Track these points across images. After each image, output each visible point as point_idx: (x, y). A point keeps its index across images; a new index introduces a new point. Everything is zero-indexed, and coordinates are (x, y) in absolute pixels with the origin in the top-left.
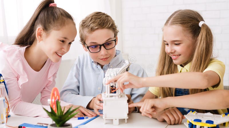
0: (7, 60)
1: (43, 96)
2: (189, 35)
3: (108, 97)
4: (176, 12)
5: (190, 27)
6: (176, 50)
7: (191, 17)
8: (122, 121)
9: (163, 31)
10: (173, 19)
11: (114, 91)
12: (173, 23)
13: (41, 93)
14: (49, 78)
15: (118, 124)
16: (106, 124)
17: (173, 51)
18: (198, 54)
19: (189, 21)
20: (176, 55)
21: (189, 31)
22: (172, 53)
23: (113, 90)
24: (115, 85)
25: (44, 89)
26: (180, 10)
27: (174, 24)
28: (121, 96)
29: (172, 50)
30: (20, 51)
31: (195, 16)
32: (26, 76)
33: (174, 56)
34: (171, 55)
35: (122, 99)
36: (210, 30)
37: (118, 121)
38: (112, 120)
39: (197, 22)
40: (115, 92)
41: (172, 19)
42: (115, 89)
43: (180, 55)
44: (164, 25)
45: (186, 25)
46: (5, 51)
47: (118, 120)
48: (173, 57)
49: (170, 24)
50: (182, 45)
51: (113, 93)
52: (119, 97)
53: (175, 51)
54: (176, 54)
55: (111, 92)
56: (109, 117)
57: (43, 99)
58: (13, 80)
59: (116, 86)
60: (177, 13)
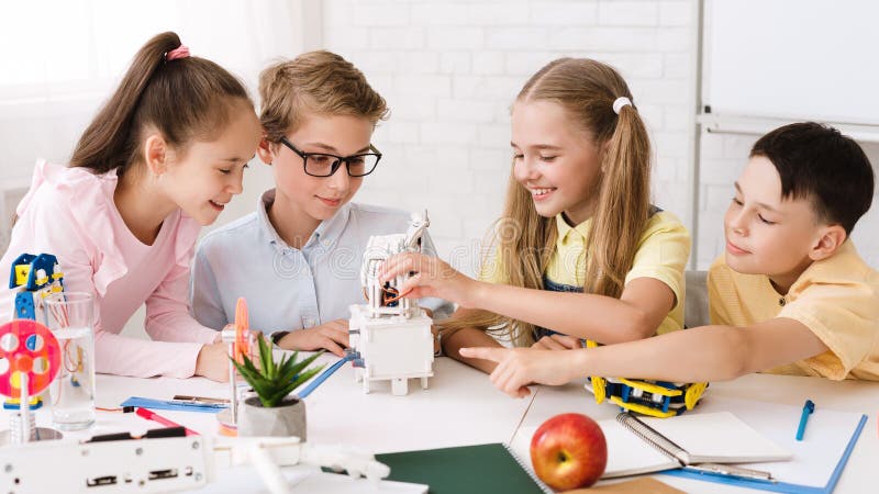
0: (71, 216)
1: (154, 313)
2: (584, 133)
3: (374, 317)
4: (553, 64)
5: (588, 109)
6: (543, 172)
7: (592, 83)
8: (414, 383)
9: (511, 114)
10: (543, 84)
11: (391, 299)
12: (542, 94)
13: (147, 302)
14: (181, 260)
15: (406, 392)
16: (371, 392)
17: (534, 177)
18: (612, 195)
19: (586, 94)
20: (541, 188)
21: (584, 122)
22: (530, 180)
23: (389, 295)
24: (396, 284)
25: (156, 291)
26: (567, 59)
27: (541, 98)
28: (412, 316)
29: (531, 173)
30: (103, 187)
31: (604, 81)
32: (121, 258)
33: (536, 188)
34: (529, 186)
35: (415, 321)
36: (643, 128)
37: (404, 384)
38: (388, 383)
39: (607, 99)
40: (395, 304)
41: (539, 81)
42: (394, 296)
43: (554, 189)
44: (515, 97)
45: (575, 105)
46: (62, 187)
47: (406, 381)
48: (534, 192)
49: (532, 97)
50: (559, 162)
51: (388, 305)
52: (408, 315)
53: (540, 177)
54: (543, 183)
55: (382, 303)
56: (382, 375)
57: (152, 322)
58: (84, 271)
59: (398, 288)
60: (557, 67)
